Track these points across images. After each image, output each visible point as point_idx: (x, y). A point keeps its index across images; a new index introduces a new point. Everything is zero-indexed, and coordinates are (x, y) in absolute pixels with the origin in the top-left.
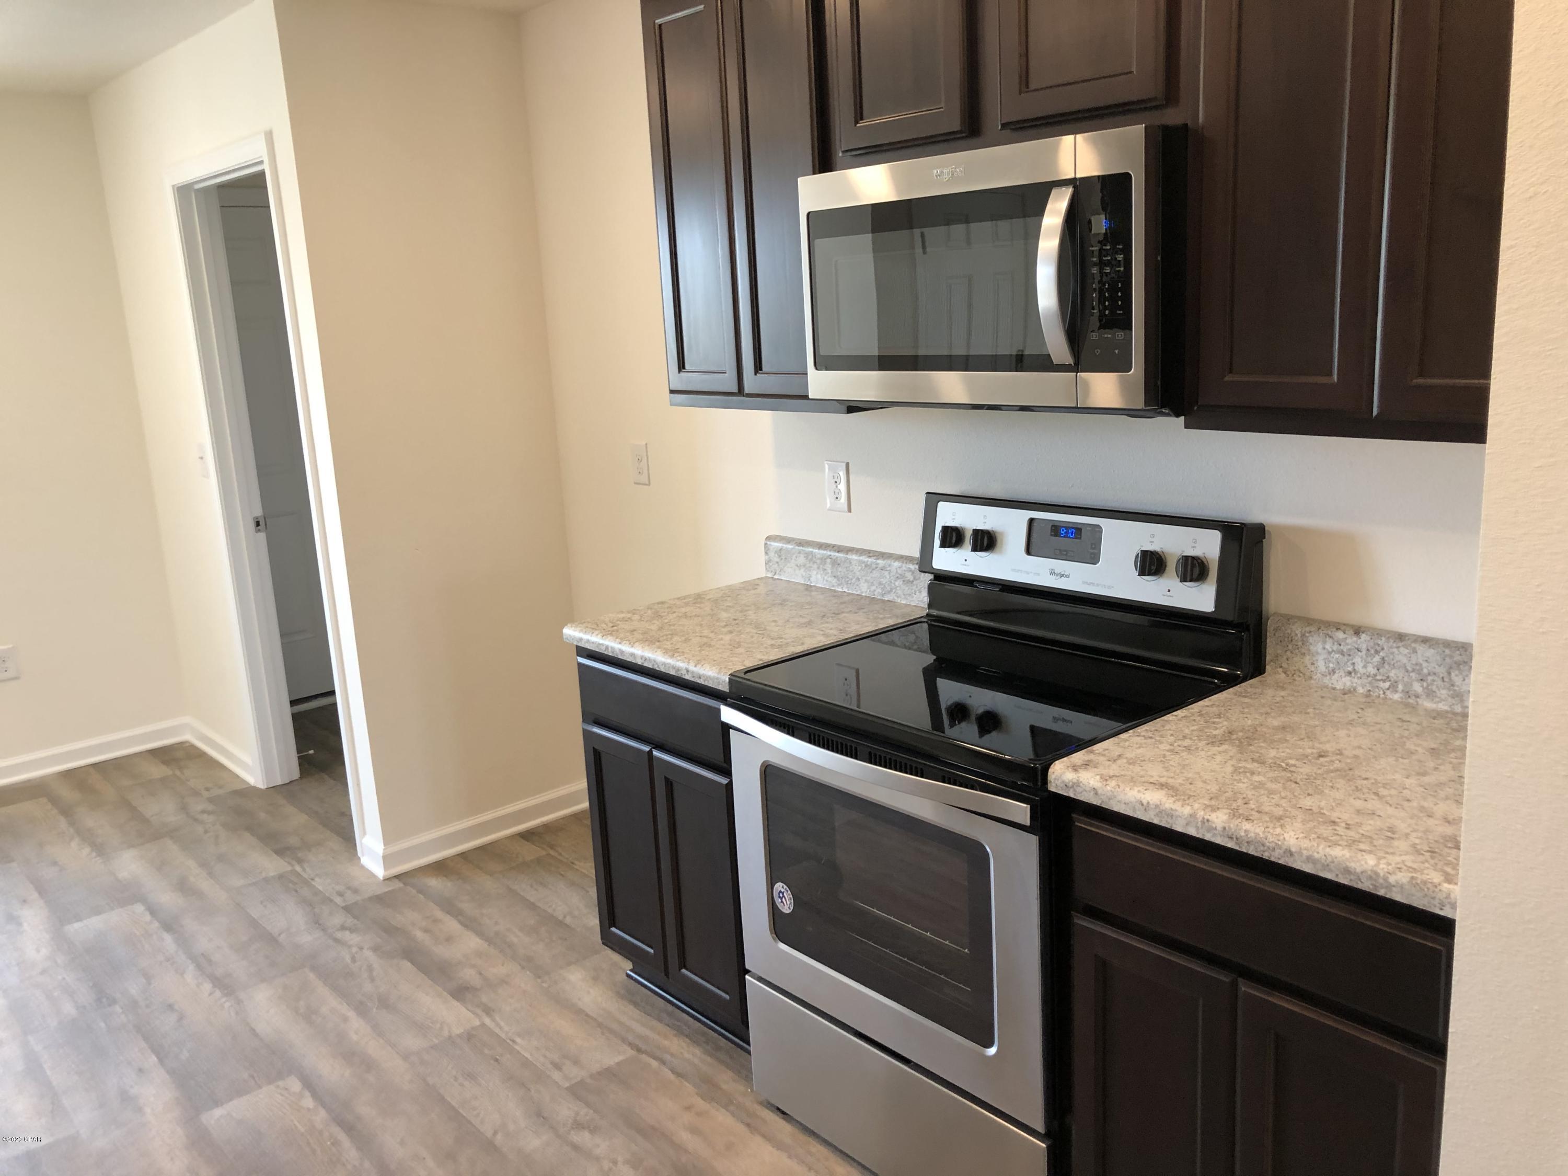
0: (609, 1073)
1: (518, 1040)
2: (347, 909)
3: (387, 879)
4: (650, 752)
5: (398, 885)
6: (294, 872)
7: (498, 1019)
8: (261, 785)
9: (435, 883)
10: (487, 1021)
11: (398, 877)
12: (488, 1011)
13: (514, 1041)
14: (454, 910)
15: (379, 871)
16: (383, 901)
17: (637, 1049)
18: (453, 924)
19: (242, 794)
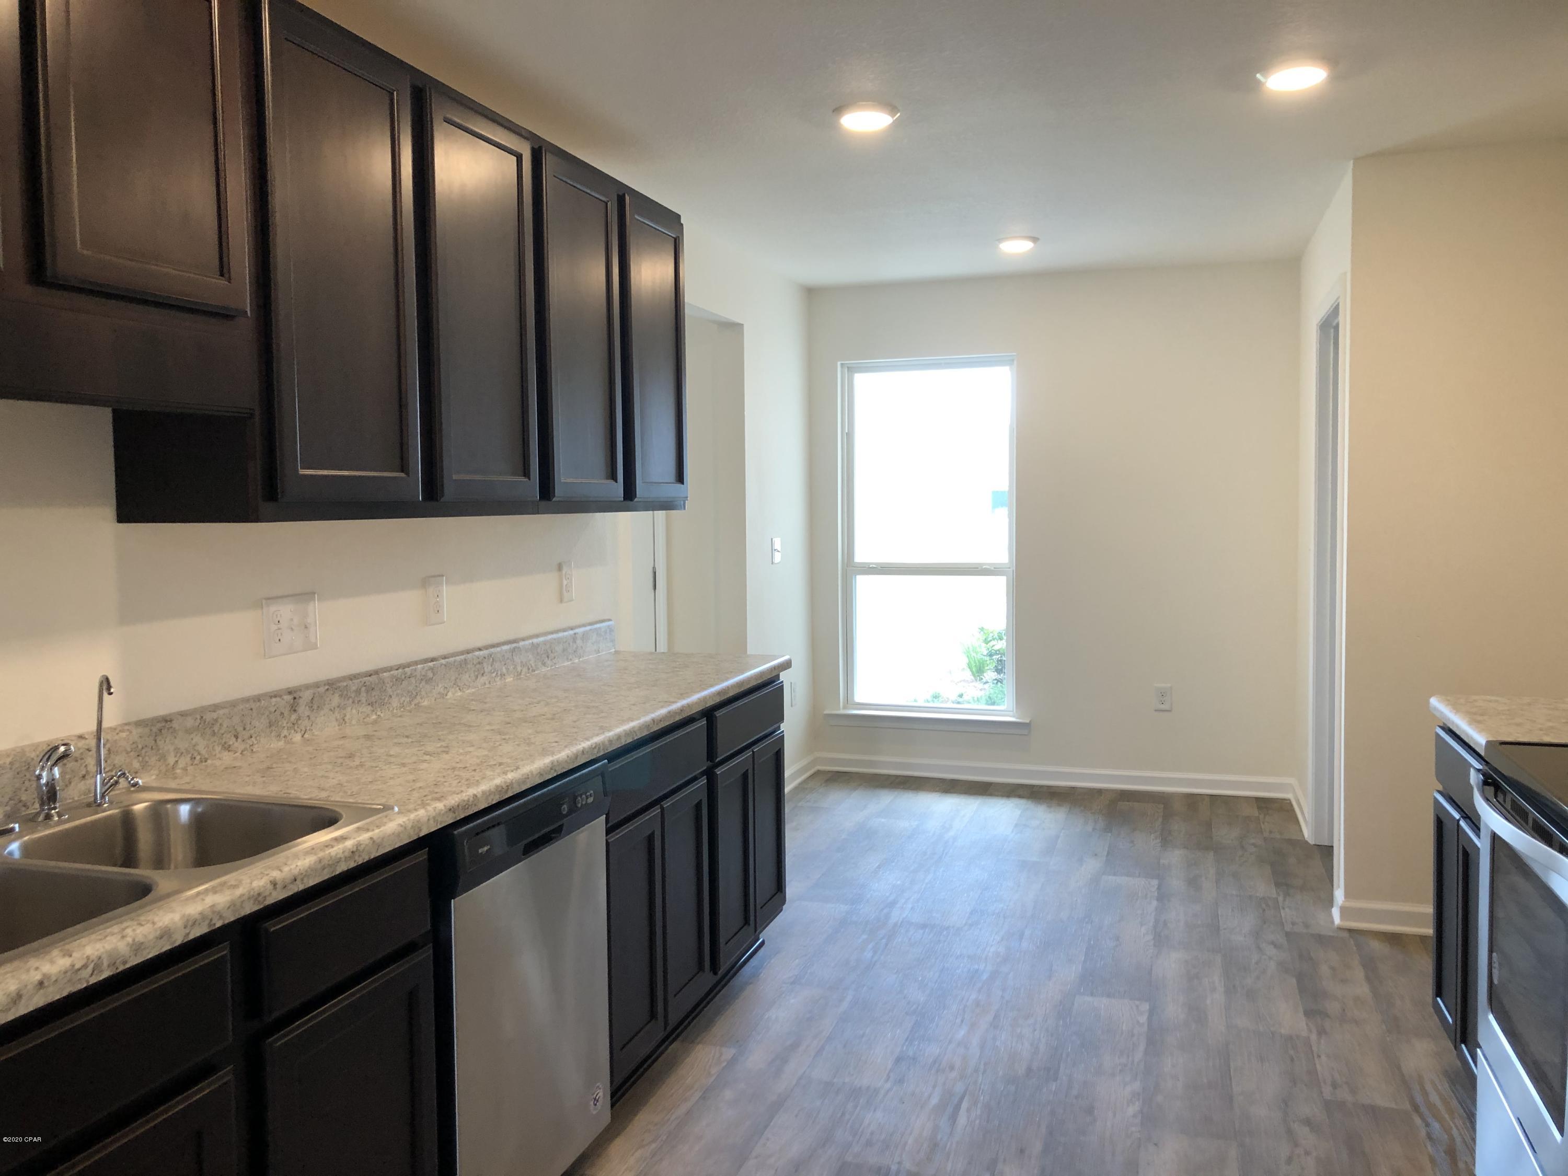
0: (1372, 1111)
1: (1323, 1058)
2: (1287, 934)
3: (1340, 929)
4: (1458, 821)
5: (1346, 935)
6: (1276, 900)
7: (1322, 1041)
8: (1312, 842)
9: (1376, 946)
10: (1314, 1037)
11: (1350, 931)
12: (1322, 1032)
13: (1319, 1056)
14: (1370, 966)
15: (1337, 920)
16: (1321, 939)
17: (1416, 1108)
18: (1359, 974)
19: (1291, 842)
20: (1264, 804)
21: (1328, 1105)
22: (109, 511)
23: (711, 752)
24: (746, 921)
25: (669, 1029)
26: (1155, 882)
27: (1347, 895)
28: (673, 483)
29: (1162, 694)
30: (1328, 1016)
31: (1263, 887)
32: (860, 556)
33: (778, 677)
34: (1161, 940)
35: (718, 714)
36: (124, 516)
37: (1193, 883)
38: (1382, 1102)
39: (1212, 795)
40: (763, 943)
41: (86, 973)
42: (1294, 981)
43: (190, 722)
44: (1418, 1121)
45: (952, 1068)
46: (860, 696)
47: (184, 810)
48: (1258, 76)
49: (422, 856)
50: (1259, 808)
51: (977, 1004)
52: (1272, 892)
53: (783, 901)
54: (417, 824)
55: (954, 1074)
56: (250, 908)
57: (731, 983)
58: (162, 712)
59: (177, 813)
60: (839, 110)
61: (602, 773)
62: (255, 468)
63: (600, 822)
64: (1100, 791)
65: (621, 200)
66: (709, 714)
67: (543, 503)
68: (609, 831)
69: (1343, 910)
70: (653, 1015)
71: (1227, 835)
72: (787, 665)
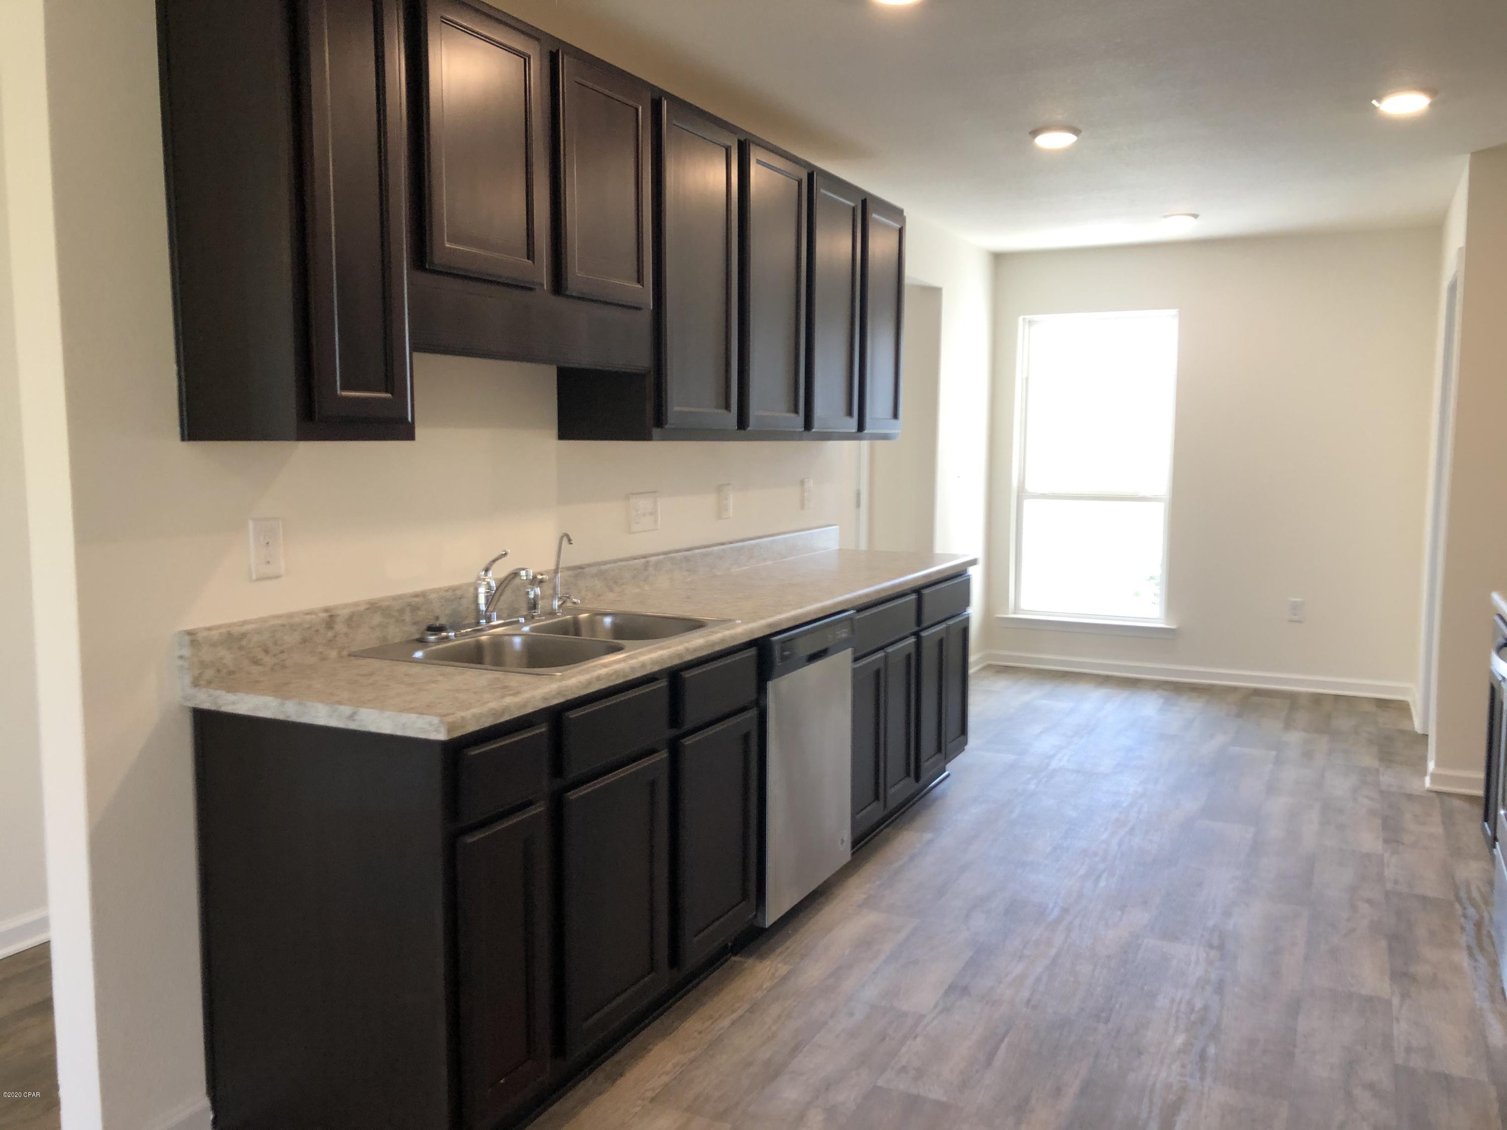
1: (1392, 867)
2: (1381, 792)
5: (1434, 795)
6: (1377, 770)
8: (1420, 732)
9: (1458, 803)
11: (1438, 793)
13: (1388, 866)
14: (1448, 818)
15: (1427, 782)
16: (1410, 797)
17: (1458, 899)
18: (1437, 818)
19: (1402, 732)
20: (1382, 704)
21: (1387, 894)
22: (555, 432)
23: (919, 621)
24: (939, 750)
25: (887, 812)
26: (1274, 753)
27: (1438, 764)
28: (890, 419)
29: (1296, 607)
30: (1403, 844)
31: (1368, 760)
32: (1030, 487)
33: (965, 571)
34: (1271, 789)
35: (926, 592)
36: (562, 436)
37: (1308, 755)
38: (1430, 893)
39: (1336, 695)
40: (948, 776)
41: (614, 677)
42: (1380, 821)
43: (594, 570)
44: (1457, 906)
45: (1096, 854)
46: (1024, 604)
47: (608, 620)
48: (1374, 102)
49: (752, 652)
50: (1378, 706)
51: (1117, 820)
52: (1375, 764)
53: (966, 743)
54: (752, 631)
55: (1097, 859)
56: (677, 662)
57: (927, 796)
58: (578, 563)
59: (602, 622)
60: (1035, 133)
61: (850, 619)
62: (649, 407)
63: (849, 651)
64: (1235, 689)
65: (864, 203)
66: (918, 591)
67: (806, 433)
68: (856, 660)
69: (1434, 777)
70: (877, 797)
71: (1343, 723)
72: (973, 562)
